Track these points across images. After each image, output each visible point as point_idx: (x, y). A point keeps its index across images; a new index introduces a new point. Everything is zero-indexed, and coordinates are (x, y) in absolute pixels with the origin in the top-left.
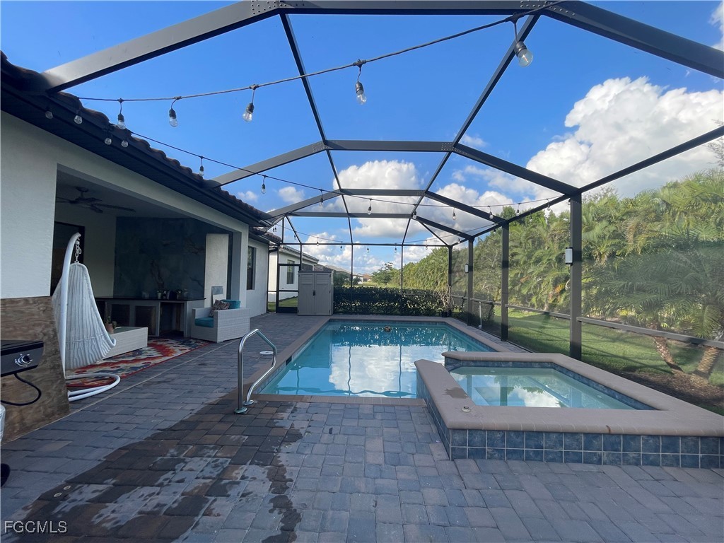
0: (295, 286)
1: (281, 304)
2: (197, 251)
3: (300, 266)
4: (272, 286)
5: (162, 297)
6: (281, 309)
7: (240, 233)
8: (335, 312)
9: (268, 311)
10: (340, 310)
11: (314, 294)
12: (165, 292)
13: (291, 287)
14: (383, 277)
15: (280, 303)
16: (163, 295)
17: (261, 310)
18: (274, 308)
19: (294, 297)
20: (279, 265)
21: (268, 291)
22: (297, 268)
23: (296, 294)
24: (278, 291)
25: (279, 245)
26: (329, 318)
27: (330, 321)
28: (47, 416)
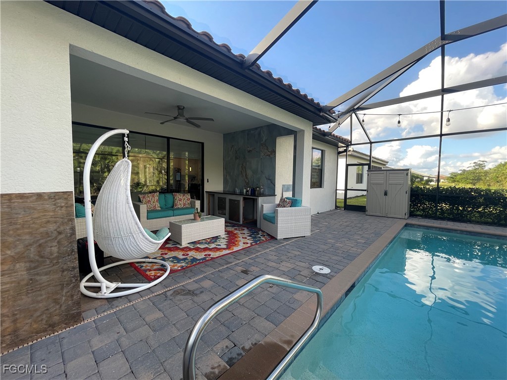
0: (364, 186)
1: (349, 202)
2: (269, 153)
3: (369, 165)
4: (341, 185)
5: (246, 193)
6: (349, 207)
7: (304, 131)
8: (412, 215)
9: (337, 207)
10: (419, 213)
11: (386, 194)
12: (248, 189)
13: (360, 186)
14: (471, 177)
15: (348, 200)
16: (247, 191)
17: (330, 206)
18: (343, 205)
19: (363, 195)
20: (347, 166)
21: (336, 190)
22: (366, 168)
23: (365, 193)
24: (346, 190)
25: (347, 146)
26: (404, 222)
27: (406, 225)
28: (50, 326)
